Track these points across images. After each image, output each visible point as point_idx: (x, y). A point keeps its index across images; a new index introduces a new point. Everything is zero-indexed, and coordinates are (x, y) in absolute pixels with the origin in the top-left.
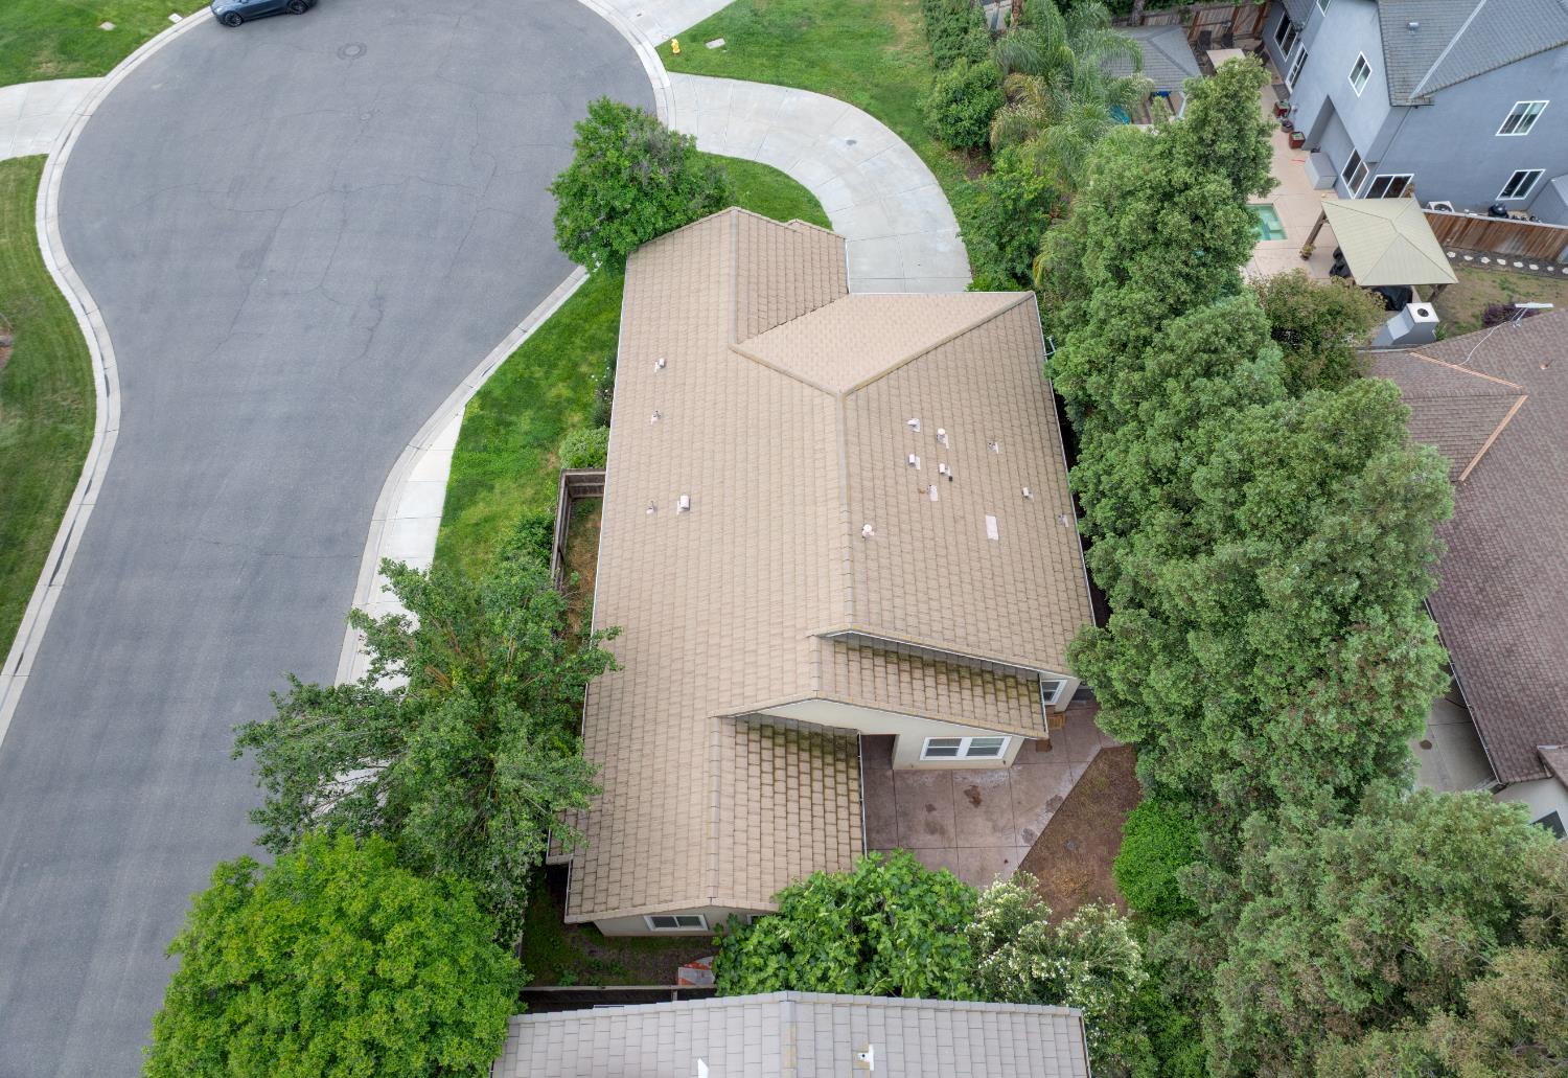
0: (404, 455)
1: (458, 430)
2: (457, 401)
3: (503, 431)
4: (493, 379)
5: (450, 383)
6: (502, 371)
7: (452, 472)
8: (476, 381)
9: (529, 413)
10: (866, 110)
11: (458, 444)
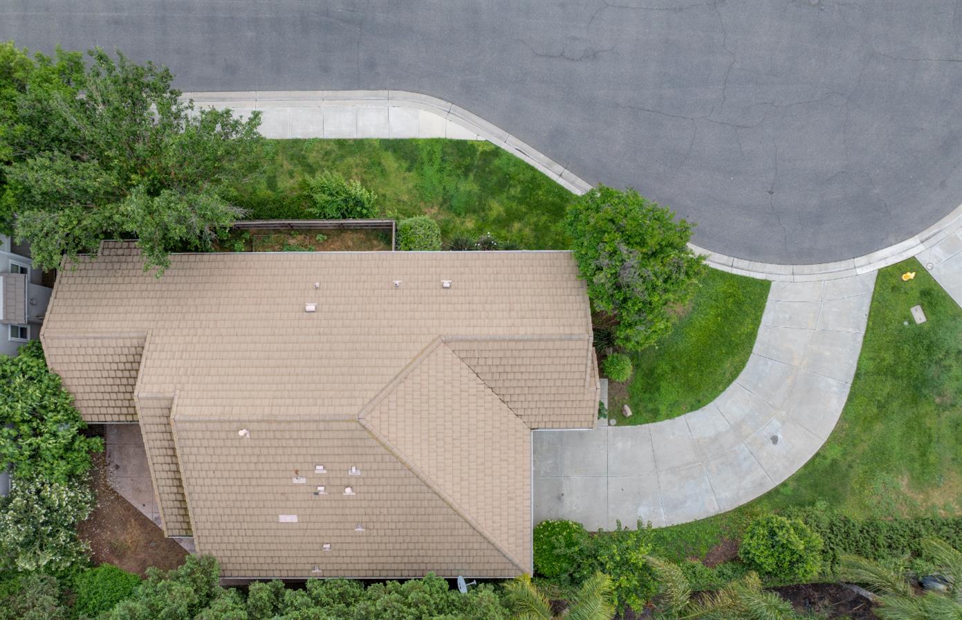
0: (443, 102)
1: (463, 138)
2: (492, 133)
3: (459, 172)
4: (510, 157)
5: (508, 125)
6: (519, 163)
7: (424, 140)
8: (510, 144)
9: (475, 188)
10: (817, 455)
11: (451, 141)
